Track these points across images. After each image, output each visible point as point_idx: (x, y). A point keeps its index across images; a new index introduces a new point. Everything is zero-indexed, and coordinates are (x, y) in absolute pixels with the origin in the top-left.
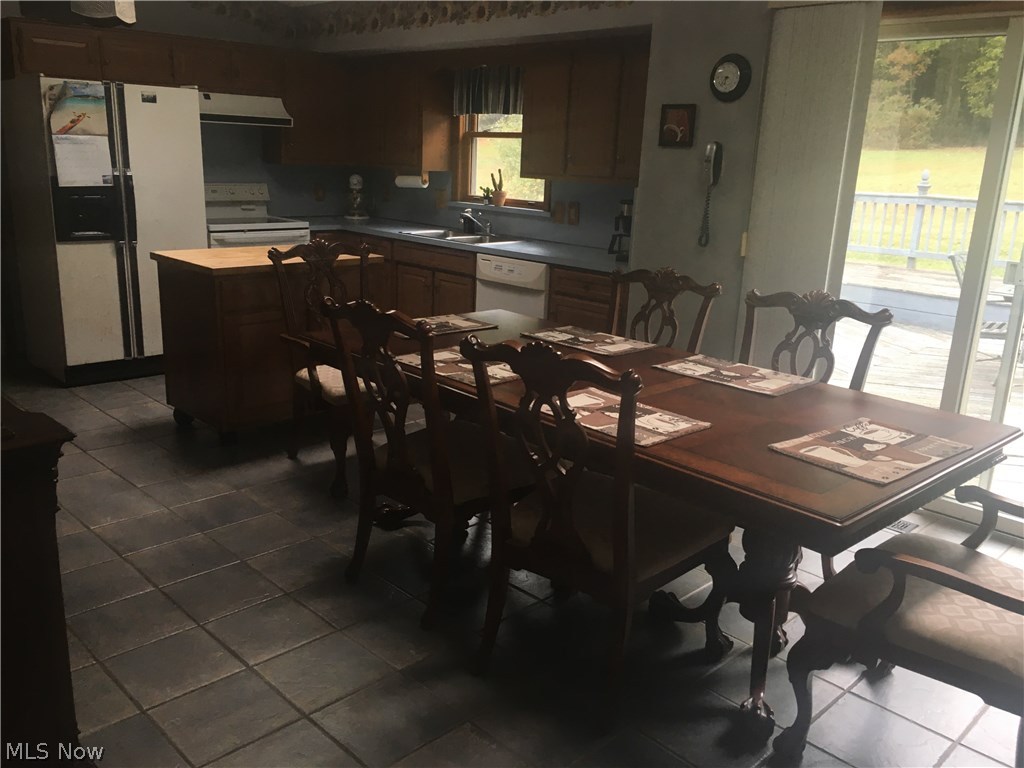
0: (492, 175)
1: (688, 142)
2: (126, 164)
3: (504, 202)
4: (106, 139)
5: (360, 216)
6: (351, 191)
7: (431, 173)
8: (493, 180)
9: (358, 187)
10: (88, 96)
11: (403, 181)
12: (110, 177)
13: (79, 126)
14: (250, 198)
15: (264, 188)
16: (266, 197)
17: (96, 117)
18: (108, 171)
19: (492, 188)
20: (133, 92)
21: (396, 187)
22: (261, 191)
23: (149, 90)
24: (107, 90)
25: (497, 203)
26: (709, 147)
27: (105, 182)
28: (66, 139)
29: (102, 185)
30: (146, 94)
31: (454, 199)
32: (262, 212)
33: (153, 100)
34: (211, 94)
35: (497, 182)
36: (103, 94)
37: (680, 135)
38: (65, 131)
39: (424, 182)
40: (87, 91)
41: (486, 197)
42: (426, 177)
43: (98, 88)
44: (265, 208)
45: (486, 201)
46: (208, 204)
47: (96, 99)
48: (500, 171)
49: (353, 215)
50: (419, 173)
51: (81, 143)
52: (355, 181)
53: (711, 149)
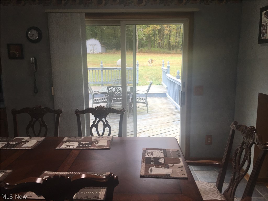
1: (21, 57)
26: (31, 59)
37: (17, 55)
53: (33, 59)
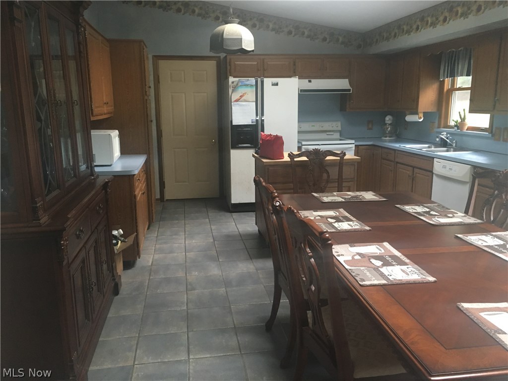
0: (459, 112)
2: (262, 114)
3: (466, 128)
4: (254, 103)
5: (390, 137)
6: (386, 124)
7: (424, 113)
8: (460, 115)
9: (389, 122)
10: (248, 85)
11: (410, 118)
12: (255, 120)
13: (243, 98)
14: (331, 129)
15: (339, 124)
16: (339, 128)
17: (250, 94)
18: (254, 118)
19: (459, 120)
20: (268, 82)
21: (406, 121)
22: (337, 125)
23: (275, 80)
24: (257, 82)
25: (462, 129)
27: (252, 122)
28: (237, 104)
29: (251, 124)
30: (274, 82)
31: (439, 127)
32: (337, 135)
33: (277, 84)
34: (312, 80)
35: (463, 117)
36: (255, 84)
38: (237, 101)
39: (420, 118)
40: (248, 83)
41: (455, 126)
42: (421, 115)
43: (252, 81)
44: (339, 134)
45: (456, 128)
46: (299, 132)
47: (252, 86)
48: (464, 110)
49: (386, 137)
50: (416, 113)
51: (243, 105)
52: (388, 119)
